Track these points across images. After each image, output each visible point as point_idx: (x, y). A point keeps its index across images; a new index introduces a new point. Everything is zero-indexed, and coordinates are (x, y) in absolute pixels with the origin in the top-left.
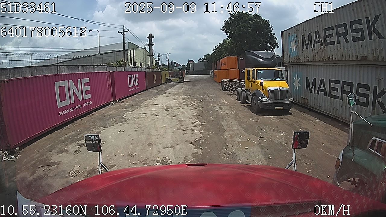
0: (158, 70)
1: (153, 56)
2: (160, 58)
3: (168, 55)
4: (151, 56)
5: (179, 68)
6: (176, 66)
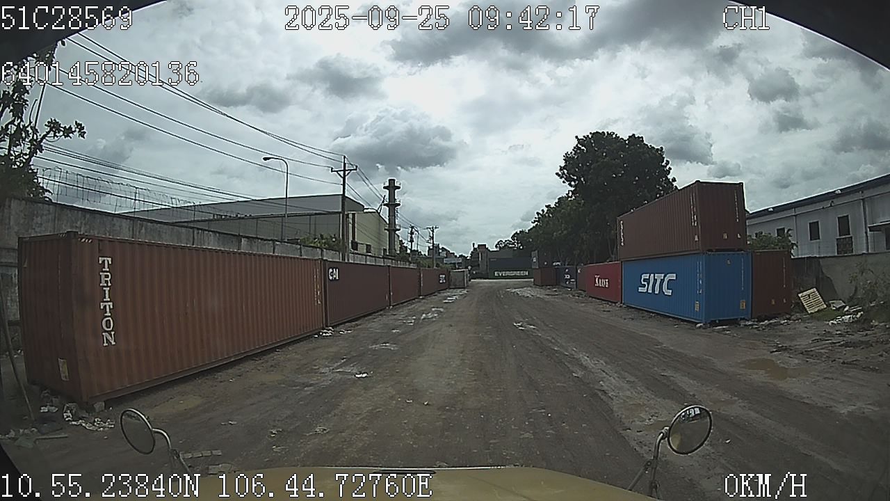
0: (409, 265)
1: (397, 232)
2: (413, 236)
3: (433, 231)
4: (392, 229)
5: (453, 262)
6: (446, 258)
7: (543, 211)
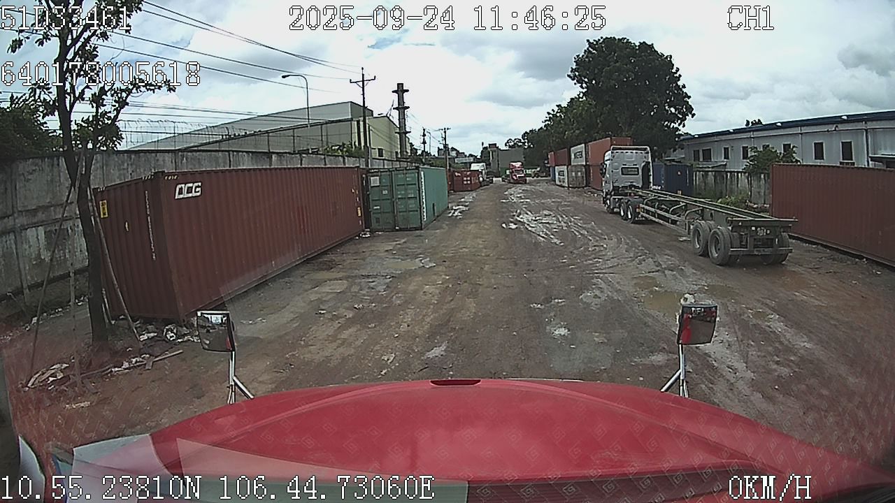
1: (407, 135)
2: (426, 138)
3: (445, 132)
4: (403, 133)
5: (464, 161)
6: (457, 157)
7: (553, 110)
